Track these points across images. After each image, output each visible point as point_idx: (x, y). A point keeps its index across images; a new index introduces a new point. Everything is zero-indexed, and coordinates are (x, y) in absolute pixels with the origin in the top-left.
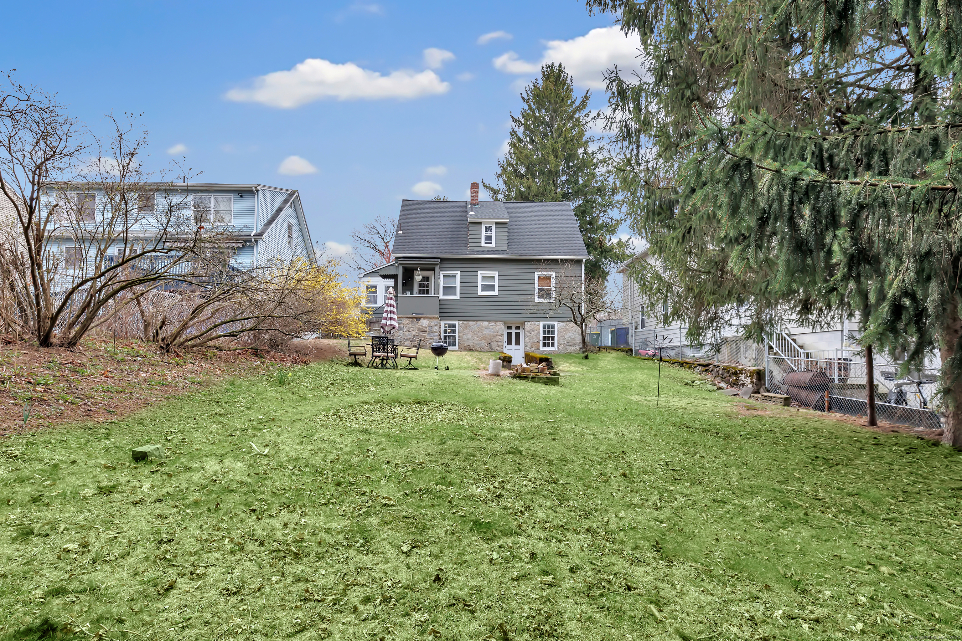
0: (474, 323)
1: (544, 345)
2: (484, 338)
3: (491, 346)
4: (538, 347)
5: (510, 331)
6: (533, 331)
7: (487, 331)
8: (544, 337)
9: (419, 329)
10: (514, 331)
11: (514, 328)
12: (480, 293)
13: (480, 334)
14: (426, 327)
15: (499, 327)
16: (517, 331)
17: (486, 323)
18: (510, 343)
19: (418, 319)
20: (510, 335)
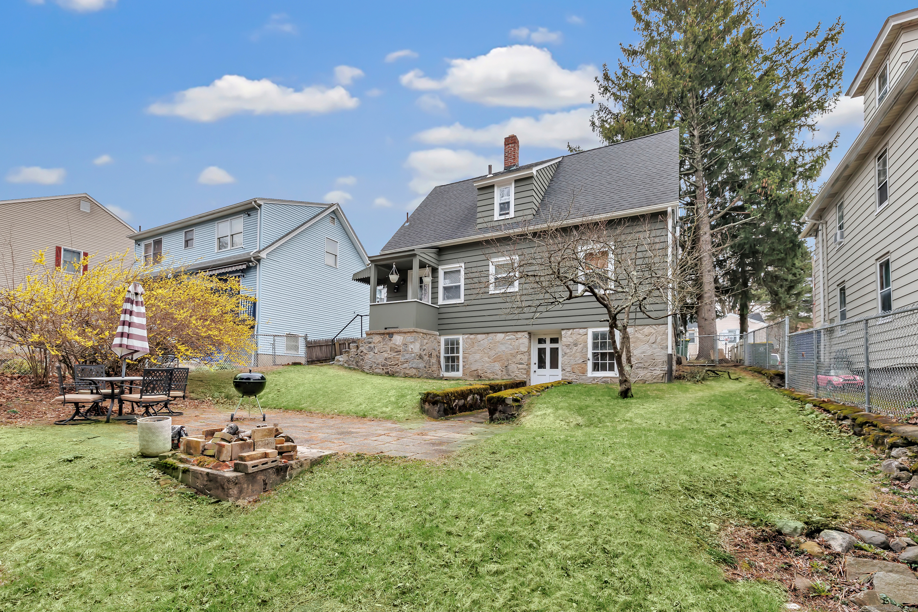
0: (484, 336)
1: (596, 367)
2: (497, 359)
3: (507, 371)
4: (584, 372)
5: (542, 346)
6: (576, 345)
7: (503, 348)
8: (595, 355)
9: (391, 349)
10: (548, 346)
11: (548, 341)
12: (492, 290)
13: (492, 353)
14: (399, 346)
15: (521, 341)
16: (554, 346)
17: (500, 336)
18: (541, 364)
19: (391, 335)
20: (541, 352)
